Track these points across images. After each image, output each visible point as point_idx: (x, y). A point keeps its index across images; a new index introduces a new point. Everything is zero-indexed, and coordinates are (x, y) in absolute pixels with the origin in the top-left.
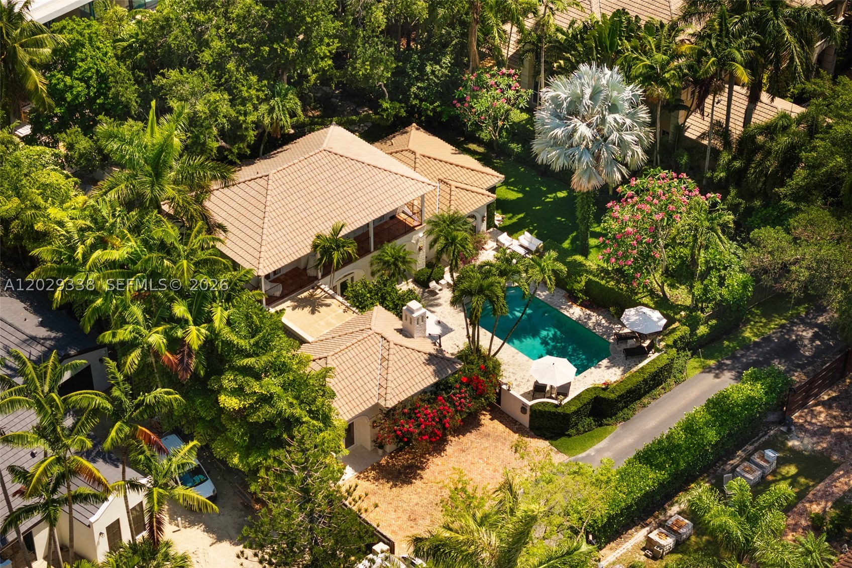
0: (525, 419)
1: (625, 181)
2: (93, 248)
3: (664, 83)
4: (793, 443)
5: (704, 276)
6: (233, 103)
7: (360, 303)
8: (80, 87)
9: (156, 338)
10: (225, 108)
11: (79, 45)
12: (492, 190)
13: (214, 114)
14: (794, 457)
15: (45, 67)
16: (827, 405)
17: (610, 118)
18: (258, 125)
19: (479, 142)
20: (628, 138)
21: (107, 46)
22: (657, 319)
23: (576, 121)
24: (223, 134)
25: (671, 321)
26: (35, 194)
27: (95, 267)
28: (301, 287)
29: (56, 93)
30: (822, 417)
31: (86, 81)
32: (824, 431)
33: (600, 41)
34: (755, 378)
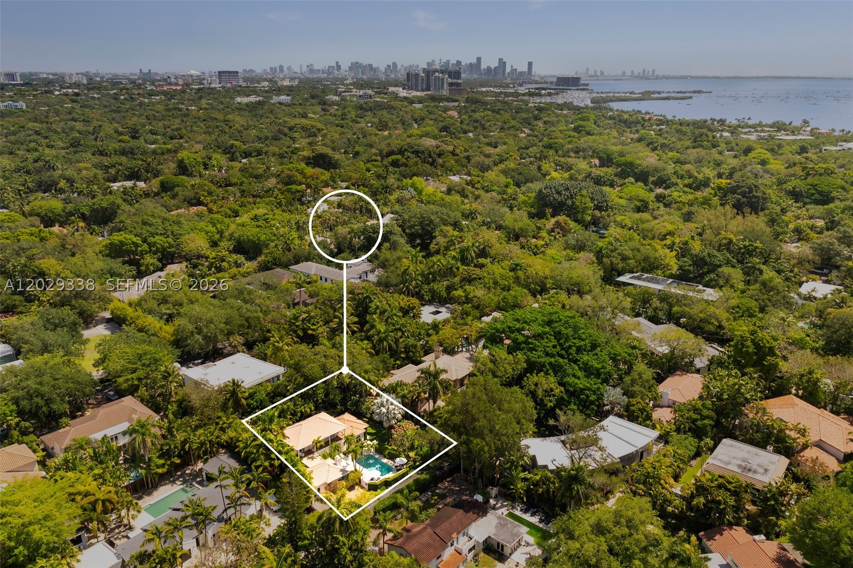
0: (367, 487)
1: (396, 424)
2: (252, 441)
3: (407, 398)
4: (437, 491)
5: (417, 448)
6: (294, 406)
7: (325, 457)
8: (255, 403)
9: (267, 464)
10: (292, 407)
11: (255, 392)
12: (366, 429)
13: (288, 408)
14: (438, 494)
15: (246, 399)
16: (448, 482)
17: (391, 407)
18: (301, 412)
19: (366, 418)
20: (396, 412)
21: (263, 392)
22: (405, 460)
23: (382, 408)
24: (291, 414)
25: (408, 461)
26: (240, 430)
27: (253, 446)
28: (310, 454)
29: (248, 405)
30: (446, 484)
31: (256, 401)
32: (446, 488)
33: (392, 388)
34: (427, 474)
